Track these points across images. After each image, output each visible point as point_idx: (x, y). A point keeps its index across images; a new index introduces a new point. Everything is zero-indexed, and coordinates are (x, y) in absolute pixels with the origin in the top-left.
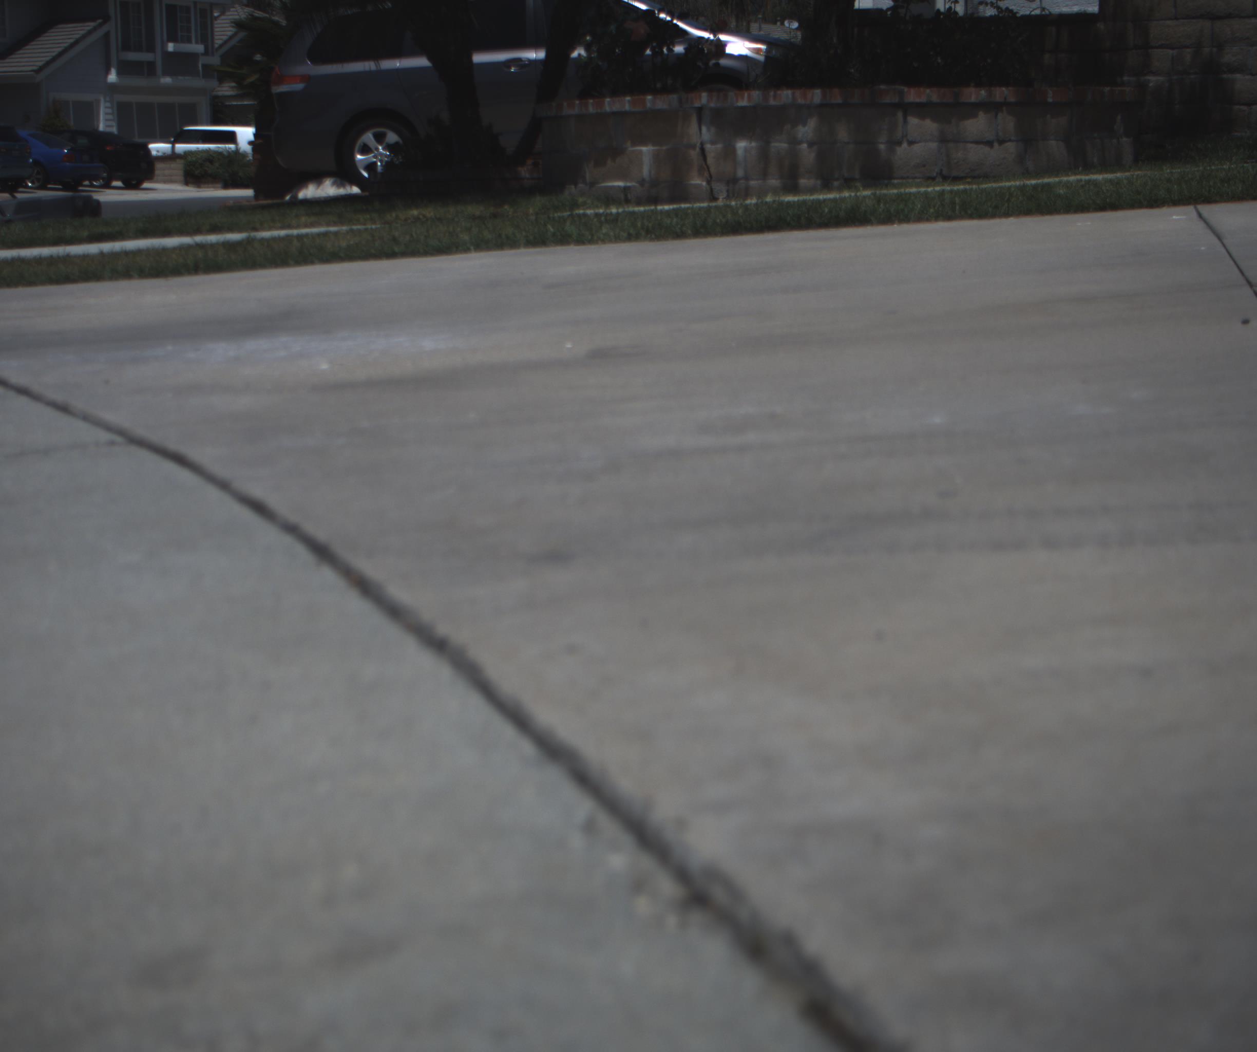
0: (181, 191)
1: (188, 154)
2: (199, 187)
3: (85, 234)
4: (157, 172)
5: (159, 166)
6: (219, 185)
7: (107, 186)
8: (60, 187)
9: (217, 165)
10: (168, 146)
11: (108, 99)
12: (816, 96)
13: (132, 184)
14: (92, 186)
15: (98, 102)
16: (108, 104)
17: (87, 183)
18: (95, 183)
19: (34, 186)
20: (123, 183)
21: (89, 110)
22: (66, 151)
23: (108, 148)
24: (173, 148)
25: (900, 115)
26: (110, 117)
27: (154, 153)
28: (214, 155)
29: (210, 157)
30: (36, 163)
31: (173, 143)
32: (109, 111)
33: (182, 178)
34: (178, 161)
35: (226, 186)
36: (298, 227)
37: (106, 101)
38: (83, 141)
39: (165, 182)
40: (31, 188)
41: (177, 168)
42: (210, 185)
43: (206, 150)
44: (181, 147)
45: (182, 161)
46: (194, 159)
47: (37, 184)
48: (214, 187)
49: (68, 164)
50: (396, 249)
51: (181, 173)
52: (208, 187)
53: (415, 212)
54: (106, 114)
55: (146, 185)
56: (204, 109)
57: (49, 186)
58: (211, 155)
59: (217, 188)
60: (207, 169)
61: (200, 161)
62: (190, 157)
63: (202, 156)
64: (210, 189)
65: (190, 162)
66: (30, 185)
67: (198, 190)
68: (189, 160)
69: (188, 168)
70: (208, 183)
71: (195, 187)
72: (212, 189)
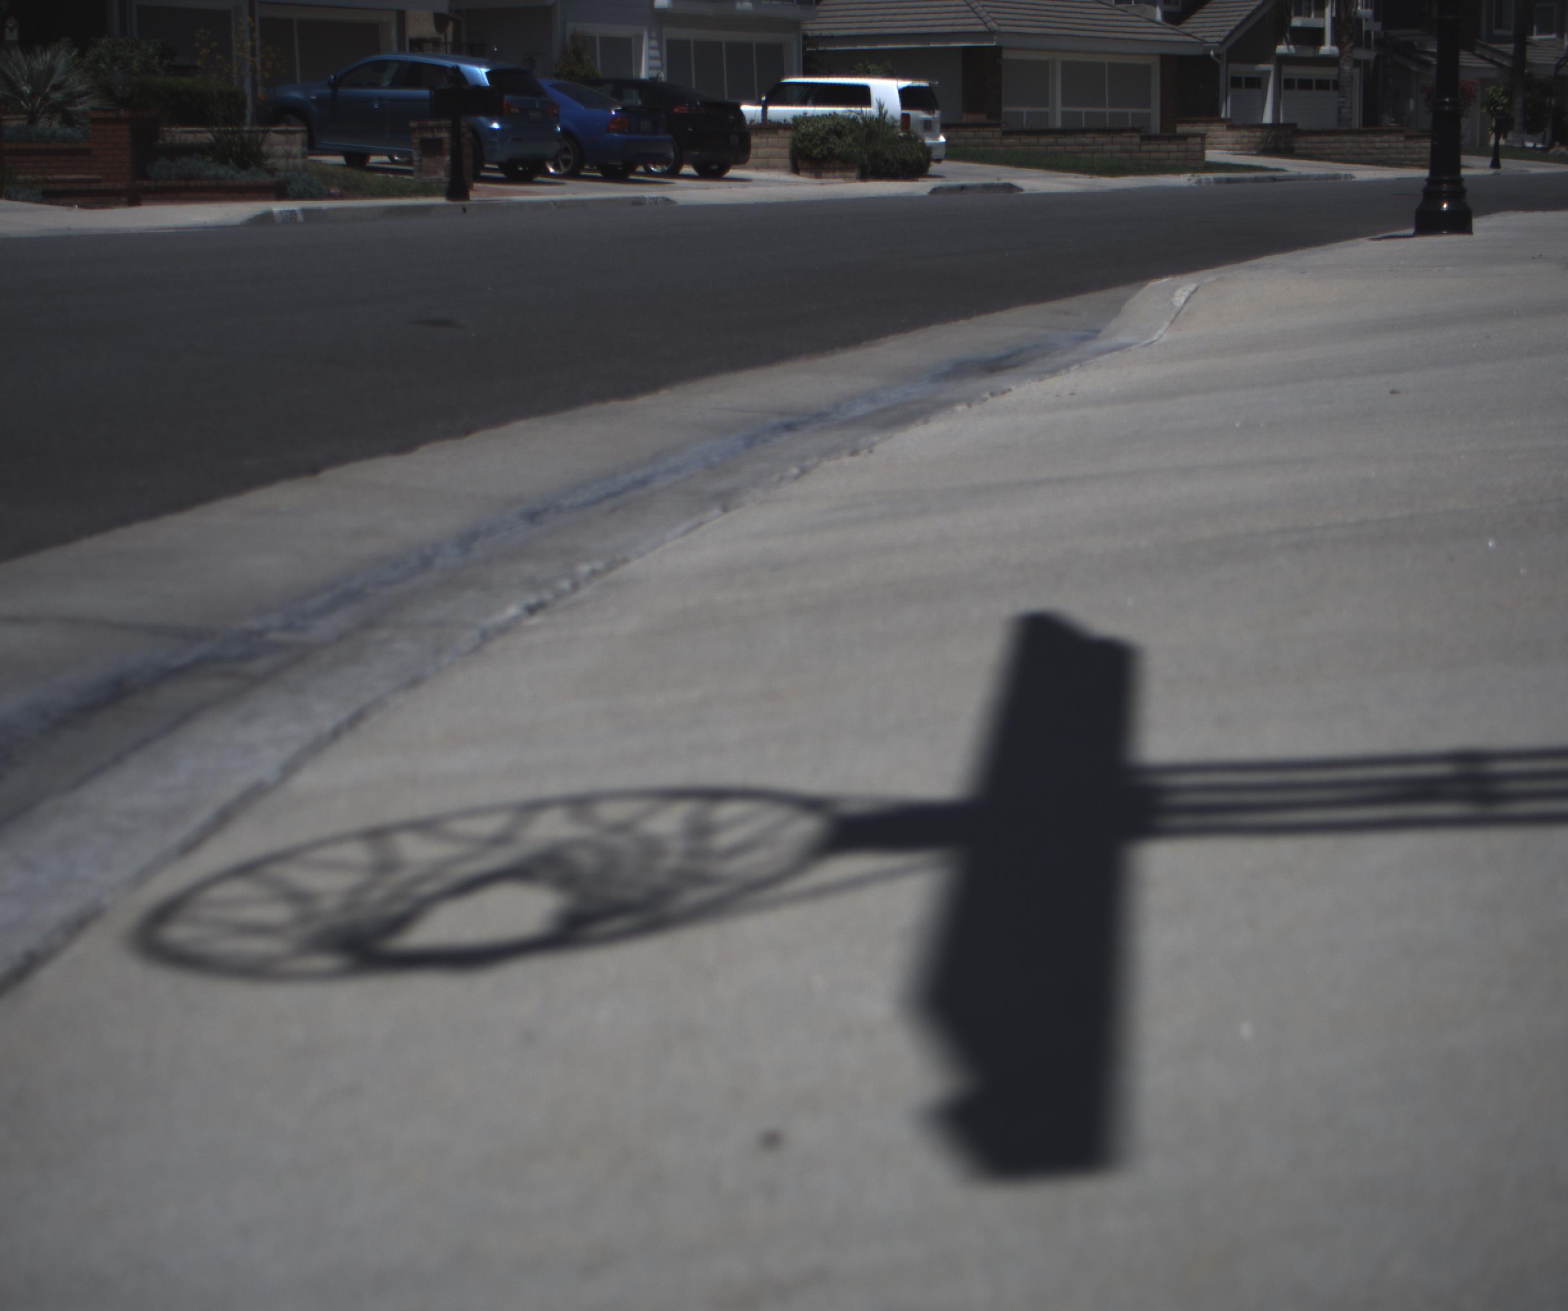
0: (787, 183)
1: (799, 121)
2: (818, 176)
4: (753, 151)
5: (754, 140)
6: (854, 174)
7: (674, 173)
8: (599, 175)
9: (849, 139)
10: (759, 108)
11: (654, 34)
13: (711, 171)
14: (649, 173)
15: (640, 38)
16: (654, 43)
17: (641, 169)
18: (653, 169)
19: (558, 173)
20: (696, 168)
21: (626, 50)
22: (614, 113)
23: (676, 110)
24: (765, 112)
26: (658, 63)
27: (748, 118)
28: (844, 123)
29: (837, 127)
30: (564, 130)
31: (765, 106)
33: (787, 162)
34: (781, 132)
35: (864, 177)
37: (650, 38)
38: (635, 100)
39: (757, 168)
40: (552, 175)
41: (781, 145)
42: (837, 174)
43: (830, 114)
44: (778, 111)
45: (788, 133)
46: (811, 129)
47: (564, 170)
48: (844, 177)
49: (616, 135)
51: (786, 152)
52: (835, 177)
54: (651, 58)
55: (732, 173)
56: (794, 55)
57: (583, 173)
58: (838, 124)
59: (849, 178)
60: (833, 146)
61: (821, 134)
62: (804, 127)
63: (824, 126)
64: (839, 180)
65: (804, 135)
66: (552, 170)
67: (819, 181)
68: (802, 131)
69: (799, 145)
70: (834, 170)
71: (811, 177)
72: (842, 180)
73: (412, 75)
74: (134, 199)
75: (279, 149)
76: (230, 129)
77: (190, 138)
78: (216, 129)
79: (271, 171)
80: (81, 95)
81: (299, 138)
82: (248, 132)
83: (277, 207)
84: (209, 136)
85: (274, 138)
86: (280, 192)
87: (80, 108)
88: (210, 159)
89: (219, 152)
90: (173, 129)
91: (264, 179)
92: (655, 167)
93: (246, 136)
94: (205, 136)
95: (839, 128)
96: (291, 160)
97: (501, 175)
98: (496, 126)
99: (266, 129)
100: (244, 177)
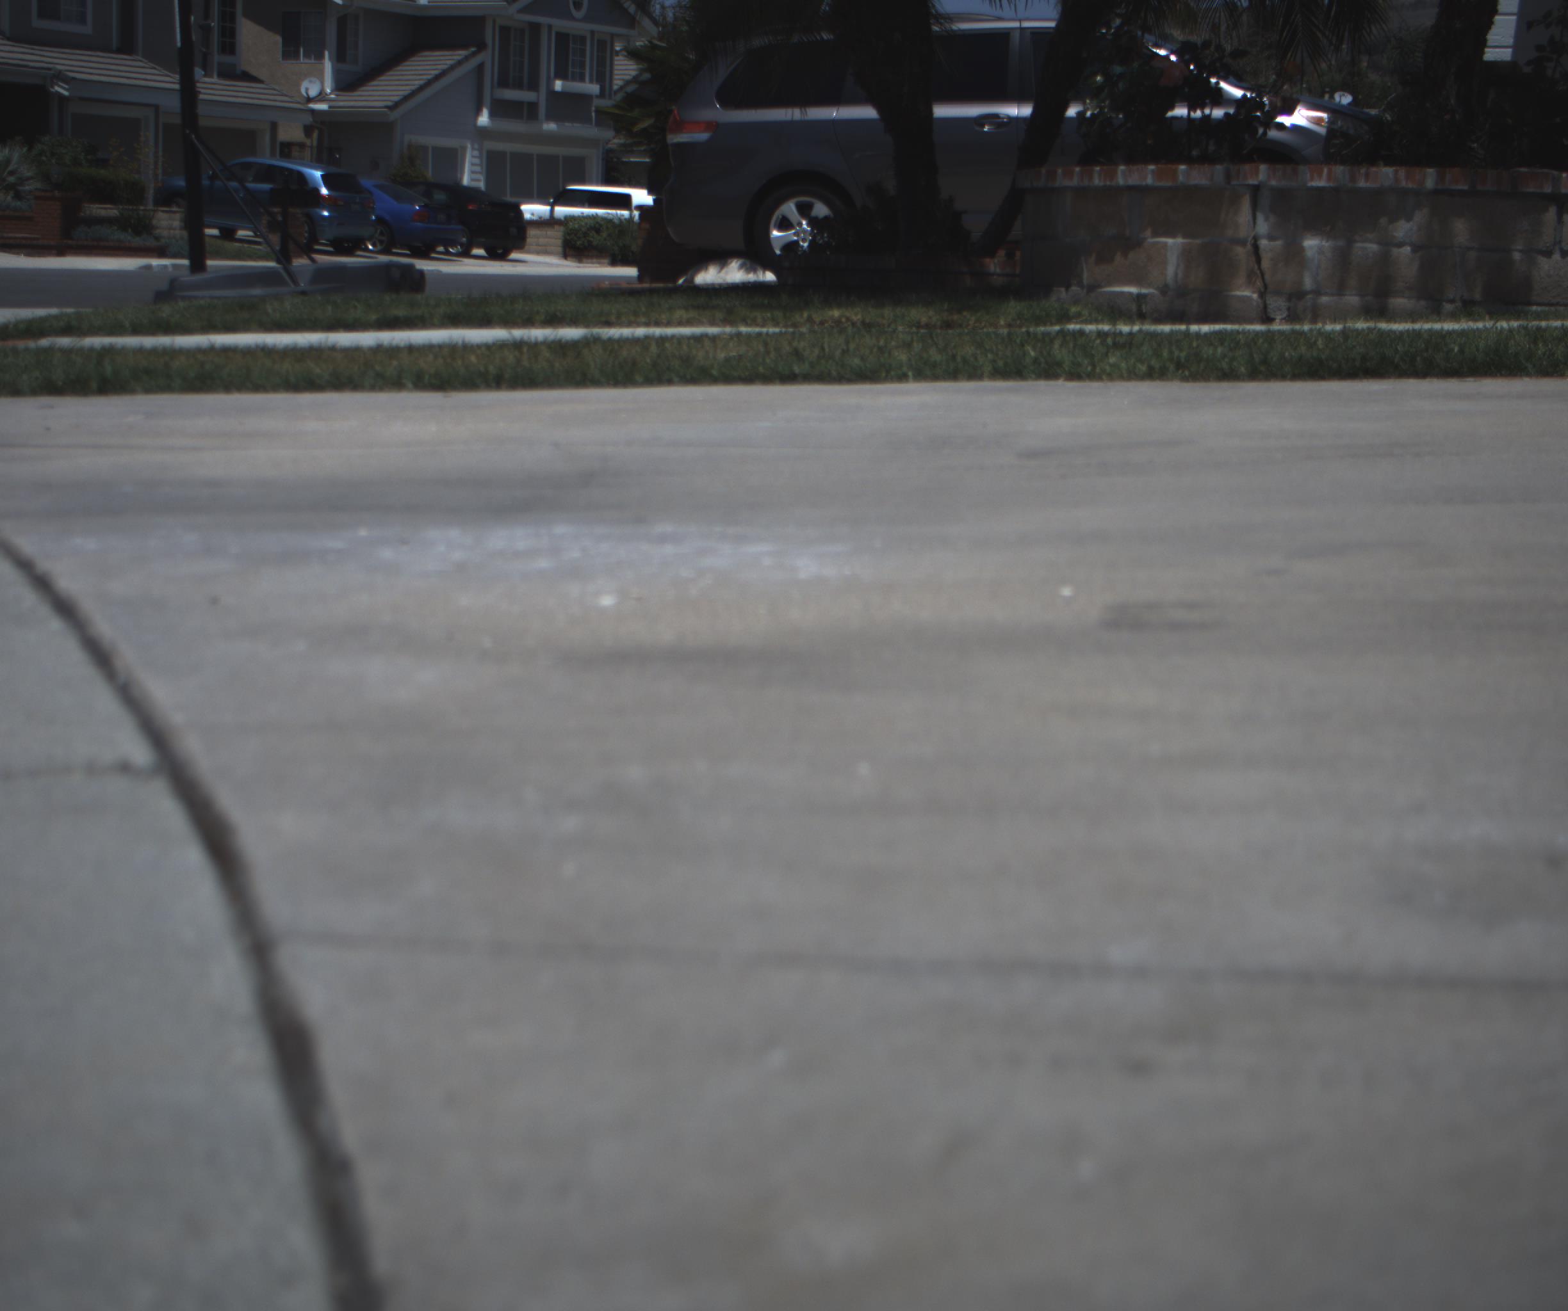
0: (558, 266)
1: (569, 219)
2: (580, 261)
3: (373, 317)
4: (529, 240)
5: (532, 232)
6: (606, 261)
7: (466, 253)
8: (408, 252)
9: (604, 235)
10: (548, 208)
11: (476, 146)
12: (1430, 178)
13: (497, 253)
14: (447, 253)
15: (464, 149)
16: (476, 153)
17: (441, 249)
18: (451, 250)
19: (375, 249)
20: (487, 250)
21: (452, 158)
22: (417, 208)
23: (470, 208)
24: (552, 211)
25: (1551, 213)
26: (478, 169)
27: (527, 216)
28: (602, 223)
29: (597, 224)
30: (380, 220)
31: (553, 205)
32: (477, 161)
33: (560, 249)
34: (556, 227)
35: (614, 263)
36: (669, 324)
37: (473, 149)
38: (440, 197)
39: (538, 253)
40: (370, 251)
41: (555, 236)
42: (595, 260)
43: (593, 215)
44: (561, 211)
45: (562, 228)
46: (576, 226)
47: (379, 247)
48: (599, 263)
49: (419, 224)
50: (796, 369)
51: (559, 242)
52: (591, 263)
53: (836, 313)
54: (473, 164)
55: (514, 255)
56: (595, 165)
57: (394, 250)
58: (597, 223)
59: (604, 263)
60: (592, 239)
61: (583, 229)
62: (571, 224)
63: (586, 224)
64: (595, 265)
65: (571, 230)
66: (370, 247)
67: (581, 265)
68: (571, 227)
69: (568, 238)
70: (592, 257)
71: (575, 262)
72: (598, 265)
73: (268, 173)
74: (61, 252)
75: (164, 223)
76: (131, 207)
77: (103, 213)
78: (121, 207)
79: (157, 238)
80: (28, 179)
81: (178, 216)
82: (143, 210)
83: (155, 262)
84: (115, 211)
85: (160, 215)
86: (161, 253)
87: (27, 188)
88: (116, 228)
89: (122, 223)
90: (92, 206)
91: (151, 243)
92: (453, 249)
93: (141, 213)
94: (110, 211)
95: (597, 226)
96: (172, 231)
97: (331, 249)
98: (326, 213)
99: (156, 208)
100: (137, 241)
